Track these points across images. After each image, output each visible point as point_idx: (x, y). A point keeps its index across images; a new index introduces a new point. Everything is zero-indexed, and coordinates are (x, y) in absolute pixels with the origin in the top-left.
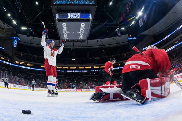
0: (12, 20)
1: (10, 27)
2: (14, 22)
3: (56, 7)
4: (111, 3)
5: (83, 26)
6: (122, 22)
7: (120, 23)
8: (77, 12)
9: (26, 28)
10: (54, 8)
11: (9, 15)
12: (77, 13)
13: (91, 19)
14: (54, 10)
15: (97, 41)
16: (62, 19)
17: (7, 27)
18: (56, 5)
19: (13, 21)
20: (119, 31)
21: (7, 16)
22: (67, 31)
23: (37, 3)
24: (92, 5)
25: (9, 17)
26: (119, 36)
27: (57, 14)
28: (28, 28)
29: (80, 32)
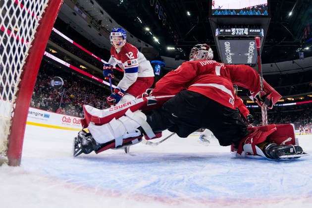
0: (152, 36)
1: (150, 46)
2: (156, 40)
3: (215, 19)
4: (290, 14)
5: (252, 45)
6: (306, 39)
7: (303, 41)
8: (244, 26)
9: (174, 48)
10: (212, 21)
11: (147, 29)
12: (244, 28)
13: (263, 35)
14: (213, 25)
15: (272, 66)
16: (224, 36)
17: (145, 47)
18: (216, 16)
19: (154, 38)
20: (301, 51)
21: (145, 31)
22: (231, 52)
23: (189, 14)
24: (265, 16)
25: (148, 32)
26: (301, 58)
27: (217, 30)
28: (176, 49)
29: (249, 54)
